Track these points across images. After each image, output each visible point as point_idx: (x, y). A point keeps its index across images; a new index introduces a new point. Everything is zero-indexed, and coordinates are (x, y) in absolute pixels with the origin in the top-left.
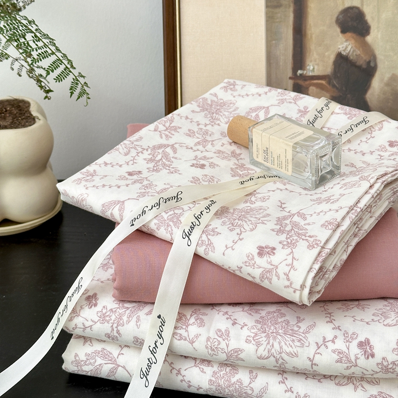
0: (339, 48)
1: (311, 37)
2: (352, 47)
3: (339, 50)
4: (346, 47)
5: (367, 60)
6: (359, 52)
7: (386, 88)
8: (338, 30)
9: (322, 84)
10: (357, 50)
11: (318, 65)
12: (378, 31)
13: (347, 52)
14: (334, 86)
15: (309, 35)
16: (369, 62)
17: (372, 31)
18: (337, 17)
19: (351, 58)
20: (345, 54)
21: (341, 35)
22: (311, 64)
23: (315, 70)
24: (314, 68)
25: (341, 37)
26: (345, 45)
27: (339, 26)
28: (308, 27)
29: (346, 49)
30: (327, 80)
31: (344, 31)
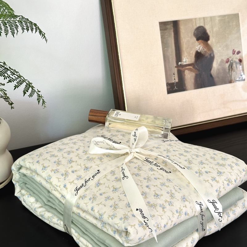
0: (197, 49)
1: (183, 44)
2: (202, 48)
3: (197, 50)
4: (200, 48)
5: (210, 53)
6: (206, 50)
7: (219, 67)
8: (195, 39)
9: (190, 68)
10: (205, 49)
11: (188, 58)
12: (213, 38)
13: (200, 50)
14: (196, 69)
15: (182, 43)
16: (210, 55)
17: (210, 38)
18: (194, 33)
19: (203, 53)
20: (199, 51)
21: (197, 42)
22: (184, 58)
23: (187, 61)
24: (186, 61)
25: (197, 43)
26: (199, 47)
27: (195, 37)
28: (181, 39)
29: (199, 49)
30: (193, 66)
31: (198, 40)
